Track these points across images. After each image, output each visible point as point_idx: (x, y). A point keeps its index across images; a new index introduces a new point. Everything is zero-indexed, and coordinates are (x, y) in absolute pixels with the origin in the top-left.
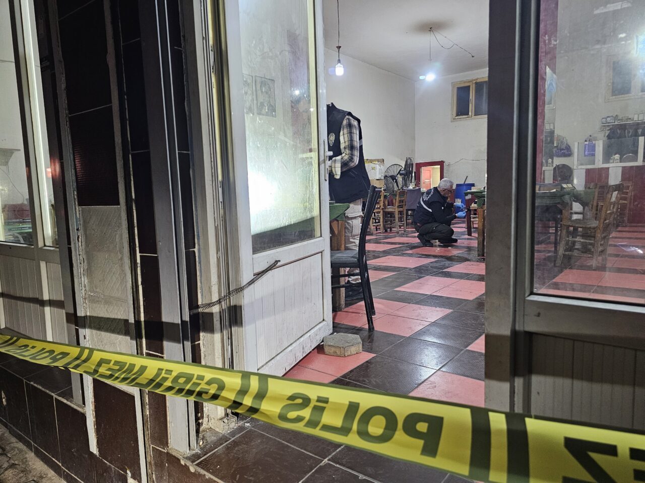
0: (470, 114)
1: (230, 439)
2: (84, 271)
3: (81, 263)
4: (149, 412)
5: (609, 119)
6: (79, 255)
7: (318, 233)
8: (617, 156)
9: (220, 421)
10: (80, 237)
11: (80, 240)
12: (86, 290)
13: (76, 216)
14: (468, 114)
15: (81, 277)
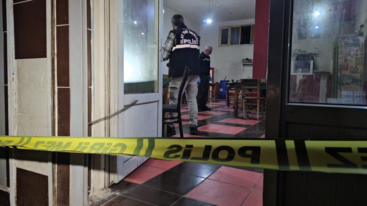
0: (228, 43)
1: (108, 201)
2: (15, 100)
3: (14, 95)
4: (57, 185)
5: (296, 51)
6: (13, 90)
7: (156, 90)
8: (300, 70)
9: (102, 190)
10: (14, 79)
11: (14, 80)
12: (16, 112)
13: (13, 65)
14: (227, 44)
15: (13, 104)
